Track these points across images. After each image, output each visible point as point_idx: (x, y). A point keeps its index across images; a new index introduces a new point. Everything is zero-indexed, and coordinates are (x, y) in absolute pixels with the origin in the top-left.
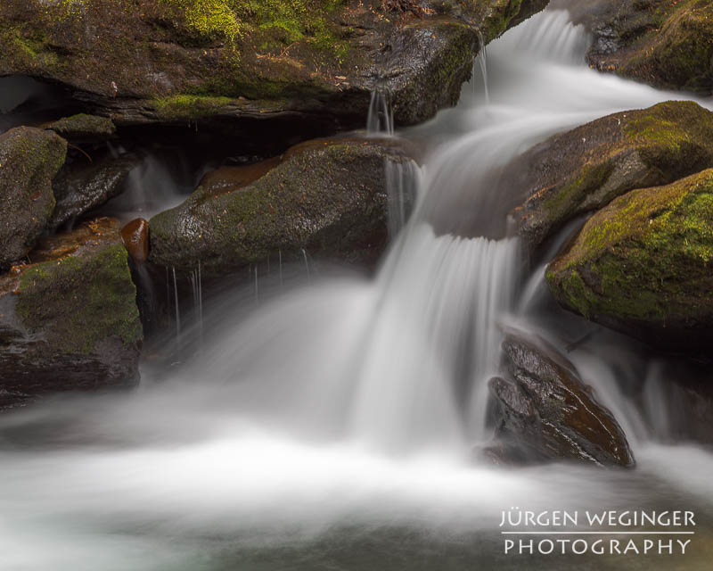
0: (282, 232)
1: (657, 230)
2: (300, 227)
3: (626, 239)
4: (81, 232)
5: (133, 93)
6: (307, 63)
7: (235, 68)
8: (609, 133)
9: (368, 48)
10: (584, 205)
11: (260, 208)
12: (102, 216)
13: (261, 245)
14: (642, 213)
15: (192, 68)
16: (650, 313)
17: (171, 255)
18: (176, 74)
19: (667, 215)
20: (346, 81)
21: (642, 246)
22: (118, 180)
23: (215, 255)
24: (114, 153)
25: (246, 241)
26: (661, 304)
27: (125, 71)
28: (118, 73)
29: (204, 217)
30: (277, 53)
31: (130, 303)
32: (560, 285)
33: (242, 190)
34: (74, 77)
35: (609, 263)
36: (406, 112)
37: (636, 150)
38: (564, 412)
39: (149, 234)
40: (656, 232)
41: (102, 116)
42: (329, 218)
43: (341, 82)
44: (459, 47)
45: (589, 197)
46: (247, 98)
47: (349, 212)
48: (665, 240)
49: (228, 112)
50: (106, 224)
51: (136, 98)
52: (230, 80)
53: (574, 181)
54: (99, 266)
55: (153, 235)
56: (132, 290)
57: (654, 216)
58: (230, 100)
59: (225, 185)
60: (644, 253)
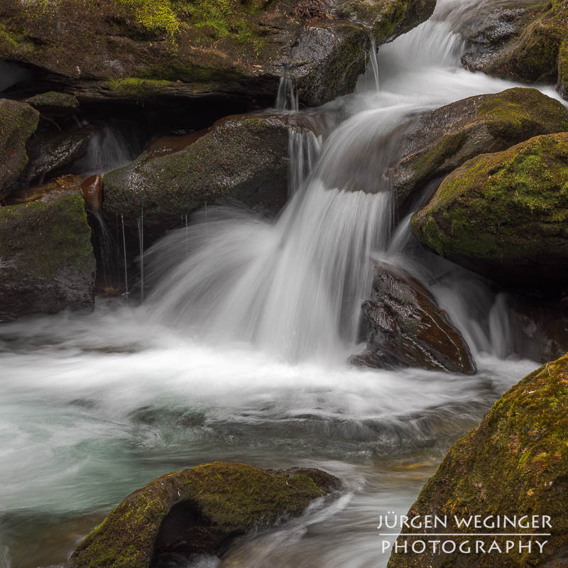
0: (207, 186)
1: (494, 184)
2: (221, 183)
3: (470, 191)
4: (50, 186)
5: (93, 76)
6: (231, 54)
7: (174, 57)
8: (466, 111)
9: (281, 43)
10: (443, 167)
11: (190, 168)
12: (68, 174)
13: (190, 197)
14: (483, 170)
15: (140, 56)
16: (491, 252)
17: (119, 204)
18: (127, 61)
19: (502, 172)
20: (261, 69)
21: (482, 196)
22: (81, 146)
23: (154, 205)
24: (80, 125)
25: (179, 193)
26: (498, 244)
27: (87, 58)
28: (81, 60)
29: (146, 175)
30: (208, 46)
31: (86, 241)
32: (421, 229)
33: (177, 153)
34: (46, 62)
35: (458, 210)
36: (309, 95)
37: (485, 124)
38: (420, 328)
39: (103, 187)
40: (493, 185)
41: (68, 93)
42: (245, 176)
43: (258, 69)
44: (353, 45)
45: (447, 160)
46: (183, 81)
47: (260, 172)
48: (500, 192)
49: (167, 92)
50: (70, 180)
51: (95, 79)
52: (170, 67)
53: (436, 148)
54: (60, 210)
55: (106, 188)
56: (88, 231)
57: (492, 172)
58: (169, 83)
59: (164, 150)
60: (484, 202)
